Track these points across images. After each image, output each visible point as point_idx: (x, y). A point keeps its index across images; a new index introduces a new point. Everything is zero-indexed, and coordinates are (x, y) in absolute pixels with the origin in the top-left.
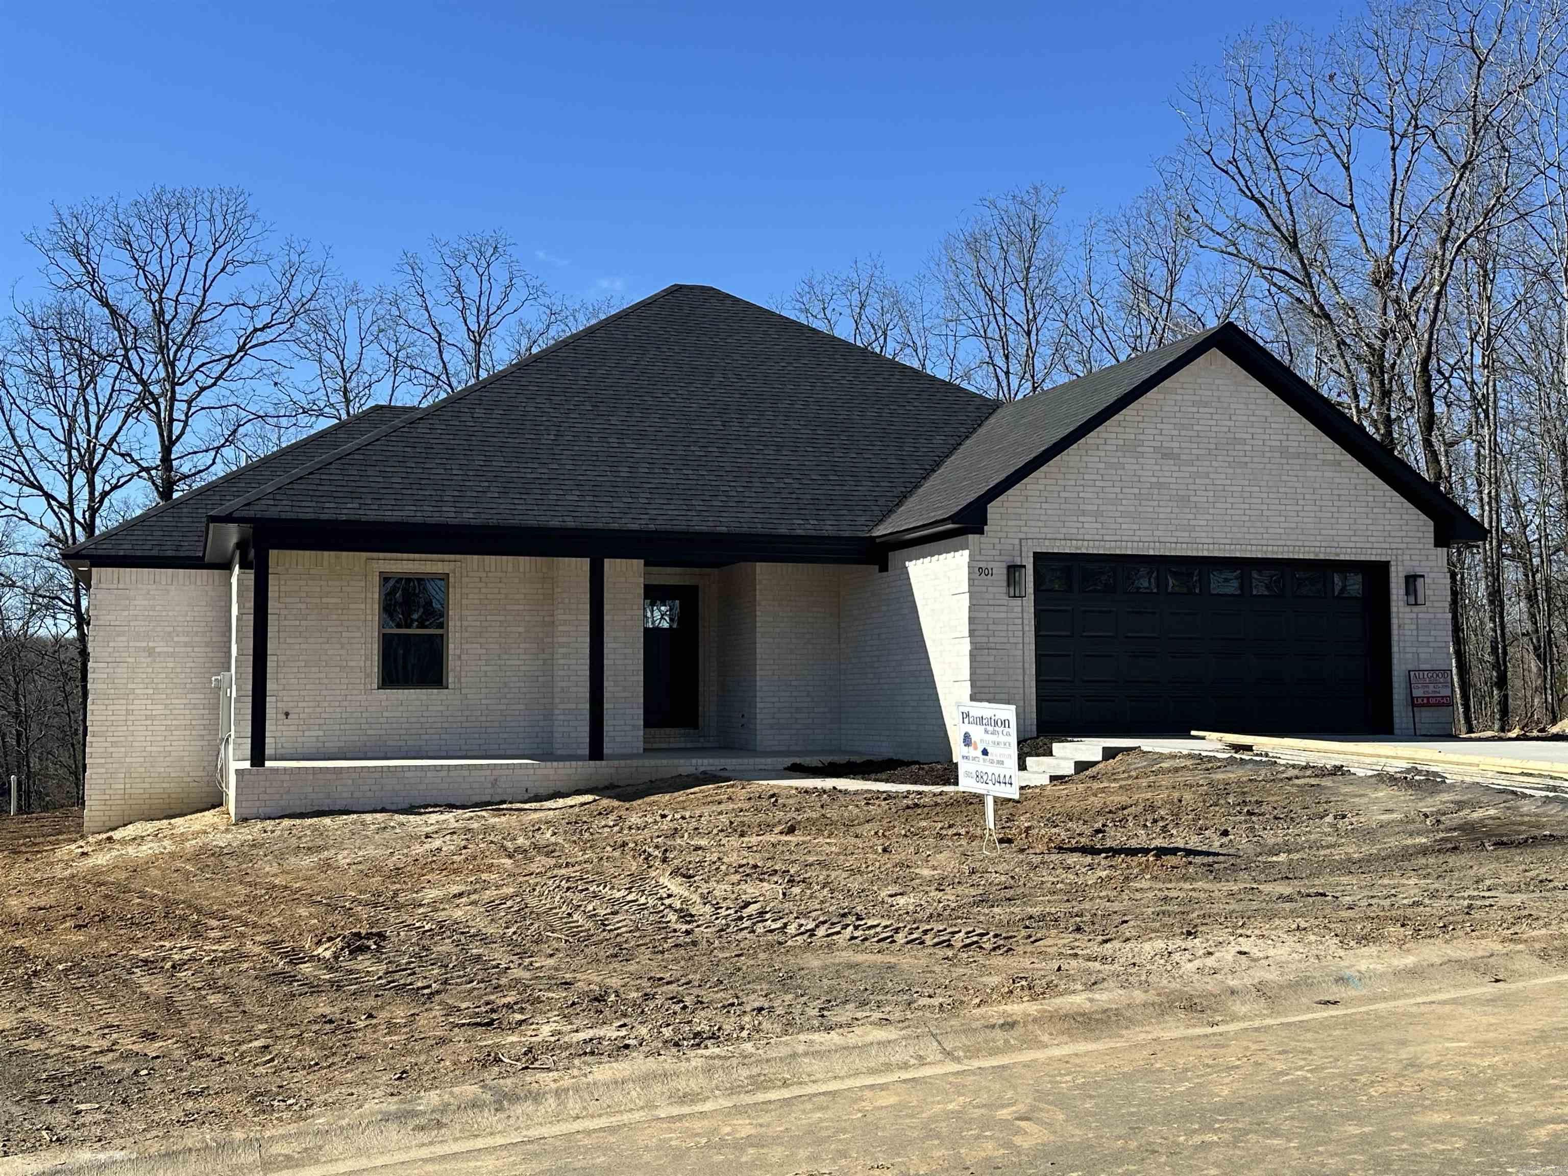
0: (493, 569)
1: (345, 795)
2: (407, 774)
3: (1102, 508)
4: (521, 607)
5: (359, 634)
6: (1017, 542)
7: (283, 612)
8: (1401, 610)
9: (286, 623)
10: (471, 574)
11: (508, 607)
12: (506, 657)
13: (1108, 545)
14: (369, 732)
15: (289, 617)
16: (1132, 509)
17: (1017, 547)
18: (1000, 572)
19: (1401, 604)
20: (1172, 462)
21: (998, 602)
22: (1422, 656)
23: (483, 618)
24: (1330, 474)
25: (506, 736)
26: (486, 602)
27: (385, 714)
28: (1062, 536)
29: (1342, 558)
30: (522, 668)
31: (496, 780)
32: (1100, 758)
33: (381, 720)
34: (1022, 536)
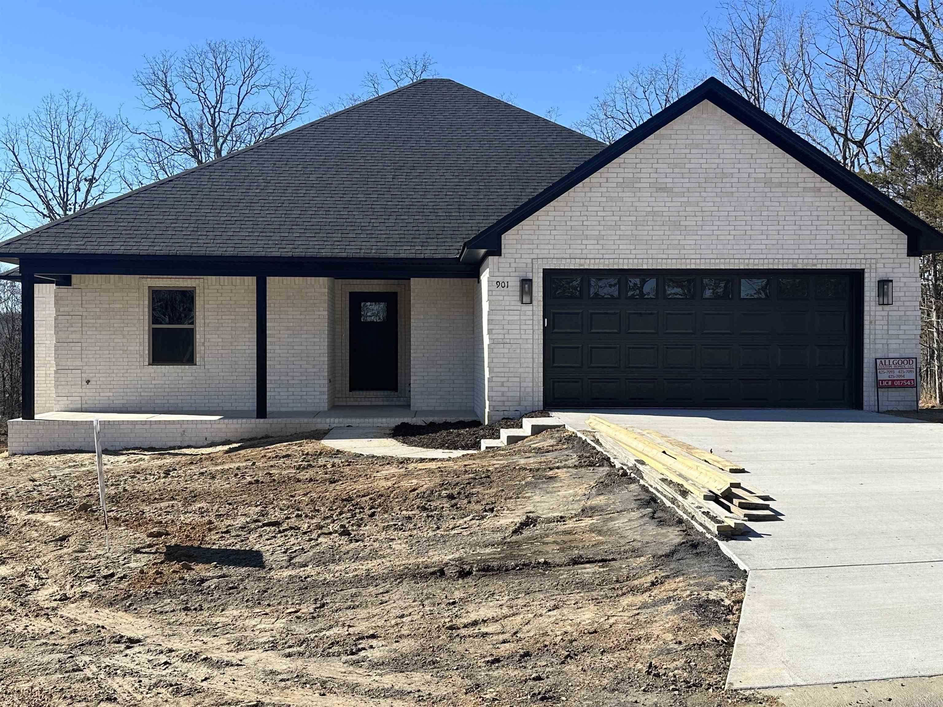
0: (226, 284)
1: (80, 440)
3: (603, 233)
4: (246, 310)
5: (135, 329)
6: (530, 261)
7: (84, 314)
8: (873, 308)
9: (87, 321)
10: (210, 287)
11: (237, 310)
12: (236, 344)
13: (607, 262)
14: (142, 394)
15: (88, 317)
16: (629, 233)
17: (530, 266)
18: (514, 284)
19: (873, 304)
20: (666, 194)
21: (512, 308)
22: (892, 347)
23: (219, 317)
24: (810, 200)
26: (221, 306)
27: (153, 382)
28: (568, 256)
29: (819, 267)
31: (184, 431)
32: (530, 434)
33: (151, 386)
34: (534, 256)
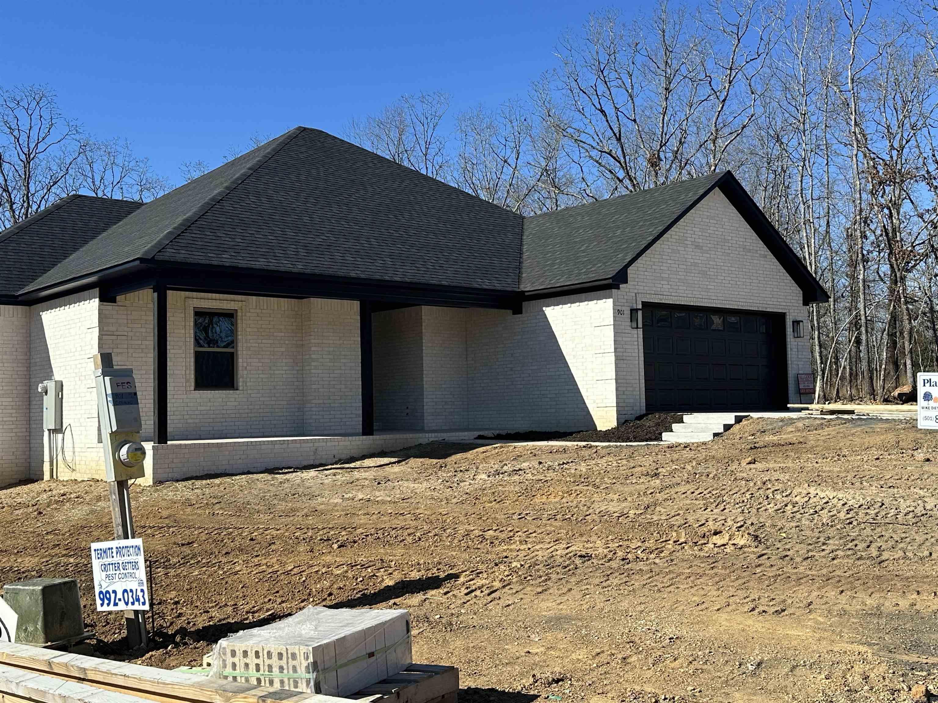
0: (265, 307)
2: (263, 447)
3: (671, 276)
4: (283, 334)
5: (181, 351)
6: (634, 295)
7: (130, 334)
8: (792, 340)
9: (133, 342)
10: (252, 311)
11: (275, 334)
12: (274, 368)
13: (674, 298)
14: (189, 421)
15: (134, 338)
16: (683, 277)
17: (634, 298)
18: (627, 312)
19: (792, 337)
20: (699, 251)
21: (627, 331)
22: (800, 366)
23: (260, 341)
24: (762, 262)
25: (275, 422)
26: (261, 330)
27: (199, 408)
28: (653, 292)
29: (768, 310)
30: (284, 376)
31: (316, 450)
32: (733, 422)
33: (197, 412)
34: (636, 291)
